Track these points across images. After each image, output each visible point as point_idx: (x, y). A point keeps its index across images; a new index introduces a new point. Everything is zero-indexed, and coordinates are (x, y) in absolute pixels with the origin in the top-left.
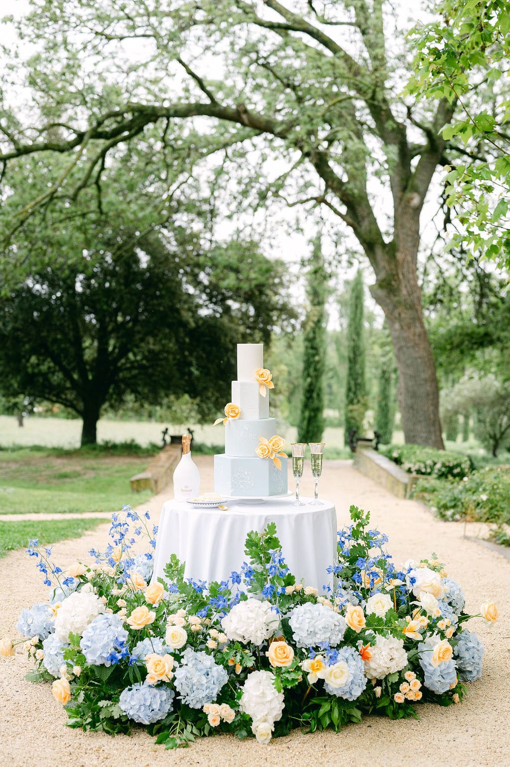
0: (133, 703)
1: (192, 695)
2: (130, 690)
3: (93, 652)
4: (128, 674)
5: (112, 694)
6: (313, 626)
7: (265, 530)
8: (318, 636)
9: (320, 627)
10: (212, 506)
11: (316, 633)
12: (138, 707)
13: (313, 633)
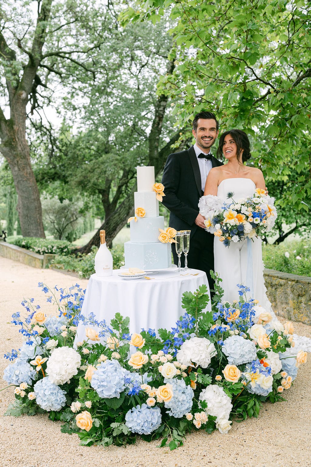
0: (139, 421)
1: (178, 409)
2: (132, 412)
3: (109, 390)
4: (131, 401)
5: (114, 417)
6: (242, 351)
7: (197, 290)
8: (246, 357)
9: (247, 350)
10: (138, 277)
11: (244, 355)
12: (142, 424)
13: (242, 356)
